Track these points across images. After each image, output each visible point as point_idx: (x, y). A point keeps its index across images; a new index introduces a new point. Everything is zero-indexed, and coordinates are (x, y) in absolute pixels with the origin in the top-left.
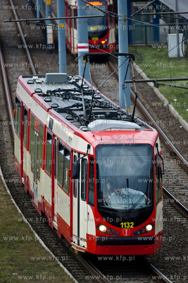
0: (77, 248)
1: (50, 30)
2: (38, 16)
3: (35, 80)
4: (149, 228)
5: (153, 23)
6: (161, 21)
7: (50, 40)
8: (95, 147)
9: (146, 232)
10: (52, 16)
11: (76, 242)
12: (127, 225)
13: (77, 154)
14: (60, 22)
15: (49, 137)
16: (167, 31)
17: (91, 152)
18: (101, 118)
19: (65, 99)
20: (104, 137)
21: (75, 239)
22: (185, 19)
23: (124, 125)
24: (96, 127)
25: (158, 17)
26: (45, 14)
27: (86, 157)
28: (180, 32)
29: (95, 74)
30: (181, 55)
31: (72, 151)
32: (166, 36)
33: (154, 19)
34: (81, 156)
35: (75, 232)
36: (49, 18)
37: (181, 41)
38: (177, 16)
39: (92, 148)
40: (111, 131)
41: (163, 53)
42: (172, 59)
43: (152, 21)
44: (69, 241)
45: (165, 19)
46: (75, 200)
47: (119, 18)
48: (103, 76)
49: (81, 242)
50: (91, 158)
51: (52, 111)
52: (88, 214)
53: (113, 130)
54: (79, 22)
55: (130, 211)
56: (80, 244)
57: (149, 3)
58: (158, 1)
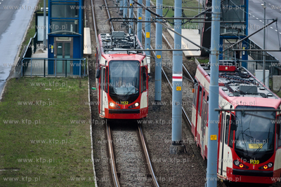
4: (137, 105)
6: (250, 58)
9: (135, 106)
14: (158, 54)
17: (107, 65)
28: (267, 68)
32: (254, 72)
33: (243, 56)
38: (264, 53)
45: (253, 56)
47: (211, 53)
54: (175, 55)
55: (126, 96)
56: (102, 115)
57: (239, 41)
58: (247, 39)
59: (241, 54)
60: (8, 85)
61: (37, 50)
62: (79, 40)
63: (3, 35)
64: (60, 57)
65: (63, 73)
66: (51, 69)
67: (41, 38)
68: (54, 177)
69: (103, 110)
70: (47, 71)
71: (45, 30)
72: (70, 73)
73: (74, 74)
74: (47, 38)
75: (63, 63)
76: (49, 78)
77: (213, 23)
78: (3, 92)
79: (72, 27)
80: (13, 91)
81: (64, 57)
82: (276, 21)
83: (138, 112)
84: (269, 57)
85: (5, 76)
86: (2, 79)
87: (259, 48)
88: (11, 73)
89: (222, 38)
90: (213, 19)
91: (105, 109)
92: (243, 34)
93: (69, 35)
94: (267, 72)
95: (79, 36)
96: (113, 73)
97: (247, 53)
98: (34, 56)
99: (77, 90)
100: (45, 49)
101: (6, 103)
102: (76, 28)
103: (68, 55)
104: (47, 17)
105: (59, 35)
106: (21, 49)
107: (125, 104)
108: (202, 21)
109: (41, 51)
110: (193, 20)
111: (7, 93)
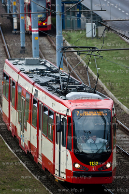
0: (59, 178)
1: (15, 21)
2: (8, 12)
3: (17, 62)
4: (108, 165)
5: (77, 17)
6: (82, 16)
7: (15, 26)
8: (72, 110)
9: (107, 168)
10: (16, 12)
11: (58, 174)
12: (94, 163)
13: (59, 115)
15: (35, 102)
16: (85, 21)
17: (70, 114)
18: (74, 91)
19: (42, 76)
20: (78, 104)
21: (57, 173)
22: (96, 14)
23: (90, 96)
24: (72, 97)
25: (80, 13)
26: (12, 11)
27: (66, 118)
28: (94, 22)
29: (42, 47)
30: (94, 36)
31: (55, 113)
32: (85, 25)
33: (78, 14)
34: (62, 117)
35: (57, 167)
36: (15, 13)
37: (94, 27)
38: (91, 12)
39: (70, 111)
40: (82, 100)
41: (83, 35)
42: (89, 38)
43: (76, 15)
44: (52, 173)
45: (84, 14)
46: (57, 146)
47: (57, 14)
48: (47, 48)
49: (61, 174)
50: (69, 118)
51: (36, 84)
52: (67, 155)
53: (83, 99)
54: (33, 16)
55: (96, 154)
58: (80, 4)
59: (76, 13)
87: (88, 9)
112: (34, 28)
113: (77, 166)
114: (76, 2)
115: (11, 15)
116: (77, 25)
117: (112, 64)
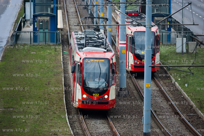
2: (95, 23)
3: (79, 33)
4: (106, 97)
5: (168, 30)
8: (83, 59)
9: (105, 98)
14: (109, 28)
16: (176, 36)
17: (81, 61)
21: (74, 102)
30: (184, 51)
32: (176, 39)
36: (102, 24)
38: (182, 26)
41: (173, 50)
42: (179, 53)
43: (166, 29)
45: (175, 28)
47: (146, 26)
52: (79, 89)
54: (121, 28)
56: (76, 104)
57: (165, 18)
58: (171, 17)
59: (166, 27)
60: (5, 50)
61: (26, 26)
62: (54, 19)
63: (2, 15)
64: (42, 30)
65: (43, 41)
66: (35, 39)
67: (28, 17)
68: (38, 114)
69: (77, 100)
70: (32, 40)
71: (31, 12)
72: (48, 42)
73: (51, 42)
74: (32, 17)
75: (44, 35)
76: (34, 45)
77: (147, 5)
78: (2, 55)
79: (49, 10)
80: (9, 55)
81: (44, 31)
82: (191, 4)
83: (107, 103)
84: (186, 29)
85: (4, 44)
86: (1, 46)
87: (179, 23)
88: (8, 42)
89: (153, 16)
90: (147, 3)
91: (79, 100)
92: (168, 14)
93: (47, 15)
94: (185, 39)
95: (54, 16)
96: (86, 69)
97: (171, 26)
98: (23, 30)
99: (53, 53)
100: (31, 25)
101: (4, 63)
102: (52, 10)
103: (47, 29)
104: (32, 3)
105: (41, 15)
106: (15, 25)
107: (96, 96)
108: (139, 4)
109: (28, 26)
110: (133, 4)
111: (5, 56)
112: (121, 41)
113: (85, 96)
114: (167, 15)
115: (98, 27)
116: (166, 39)
117: (202, 81)
